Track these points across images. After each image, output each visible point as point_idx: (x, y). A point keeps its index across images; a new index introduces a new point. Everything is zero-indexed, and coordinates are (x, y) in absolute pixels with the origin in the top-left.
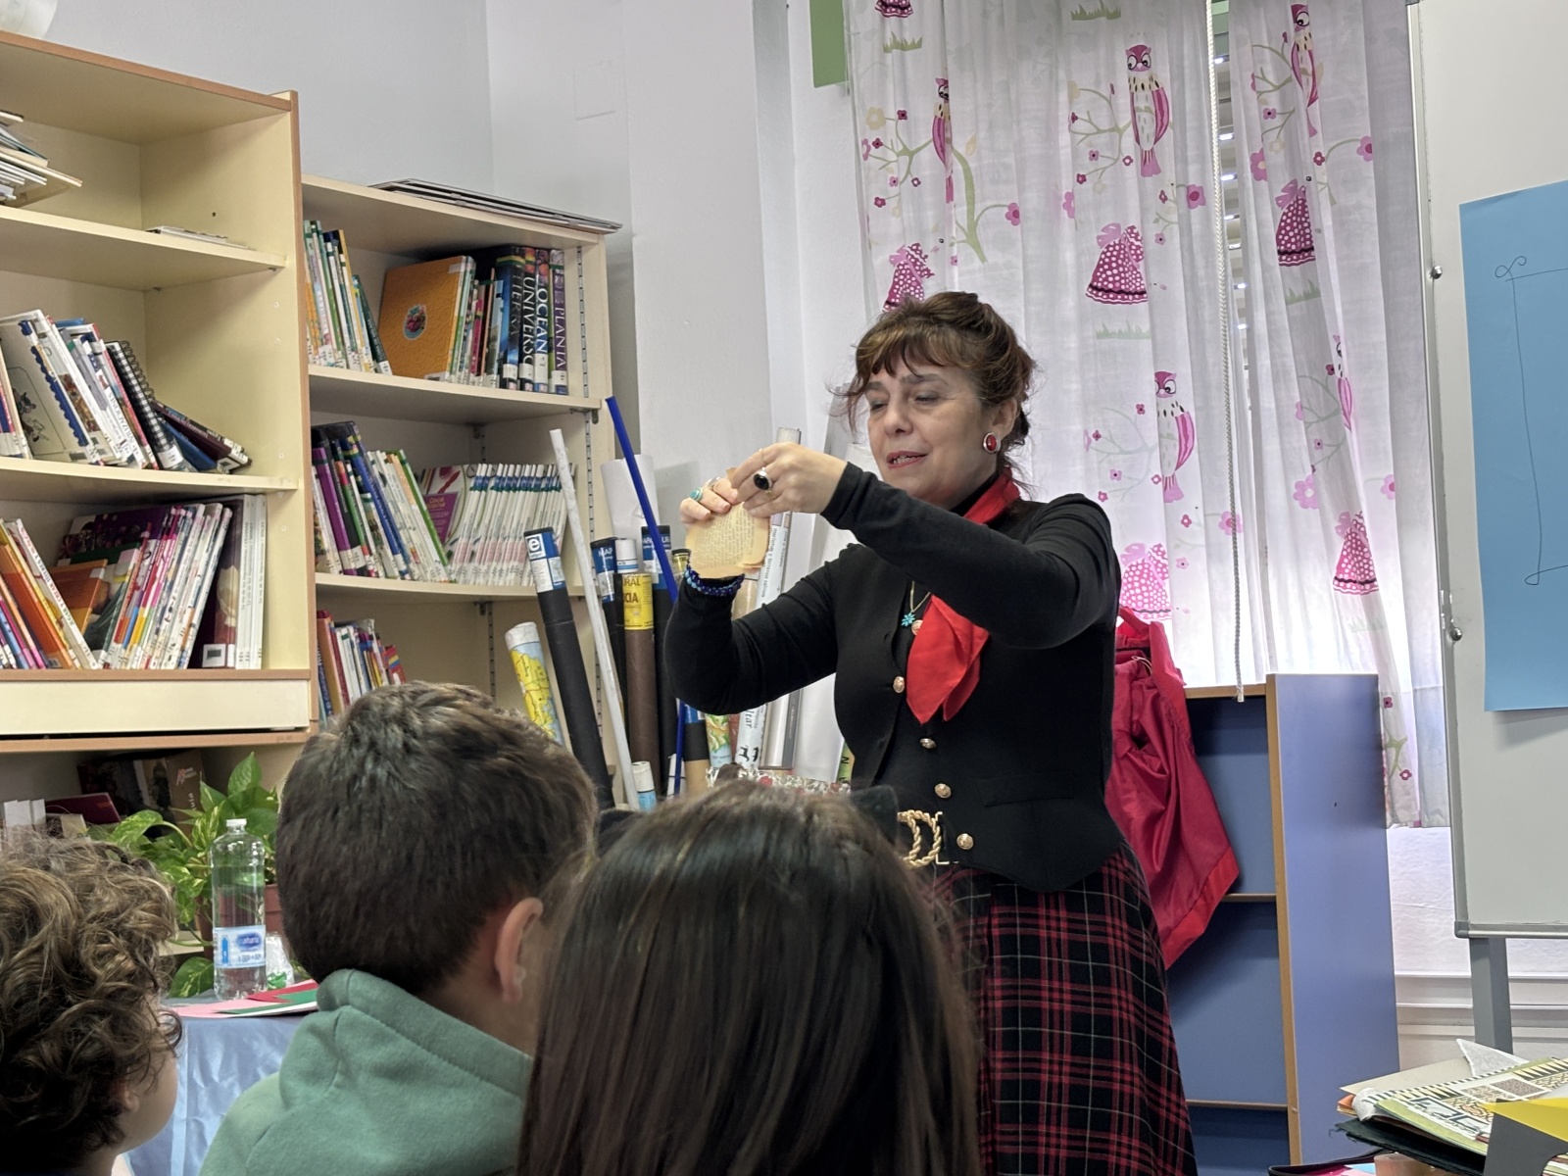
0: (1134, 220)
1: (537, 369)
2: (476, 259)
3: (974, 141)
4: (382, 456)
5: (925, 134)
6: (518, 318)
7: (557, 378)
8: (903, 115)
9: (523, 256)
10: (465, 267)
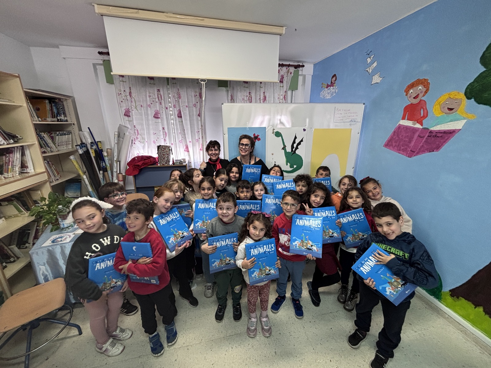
0: (158, 109)
1: (62, 117)
2: (49, 101)
3: (135, 96)
4: (43, 133)
5: (128, 94)
6: (57, 109)
7: (66, 118)
8: (125, 91)
9: (56, 100)
10: (47, 101)
